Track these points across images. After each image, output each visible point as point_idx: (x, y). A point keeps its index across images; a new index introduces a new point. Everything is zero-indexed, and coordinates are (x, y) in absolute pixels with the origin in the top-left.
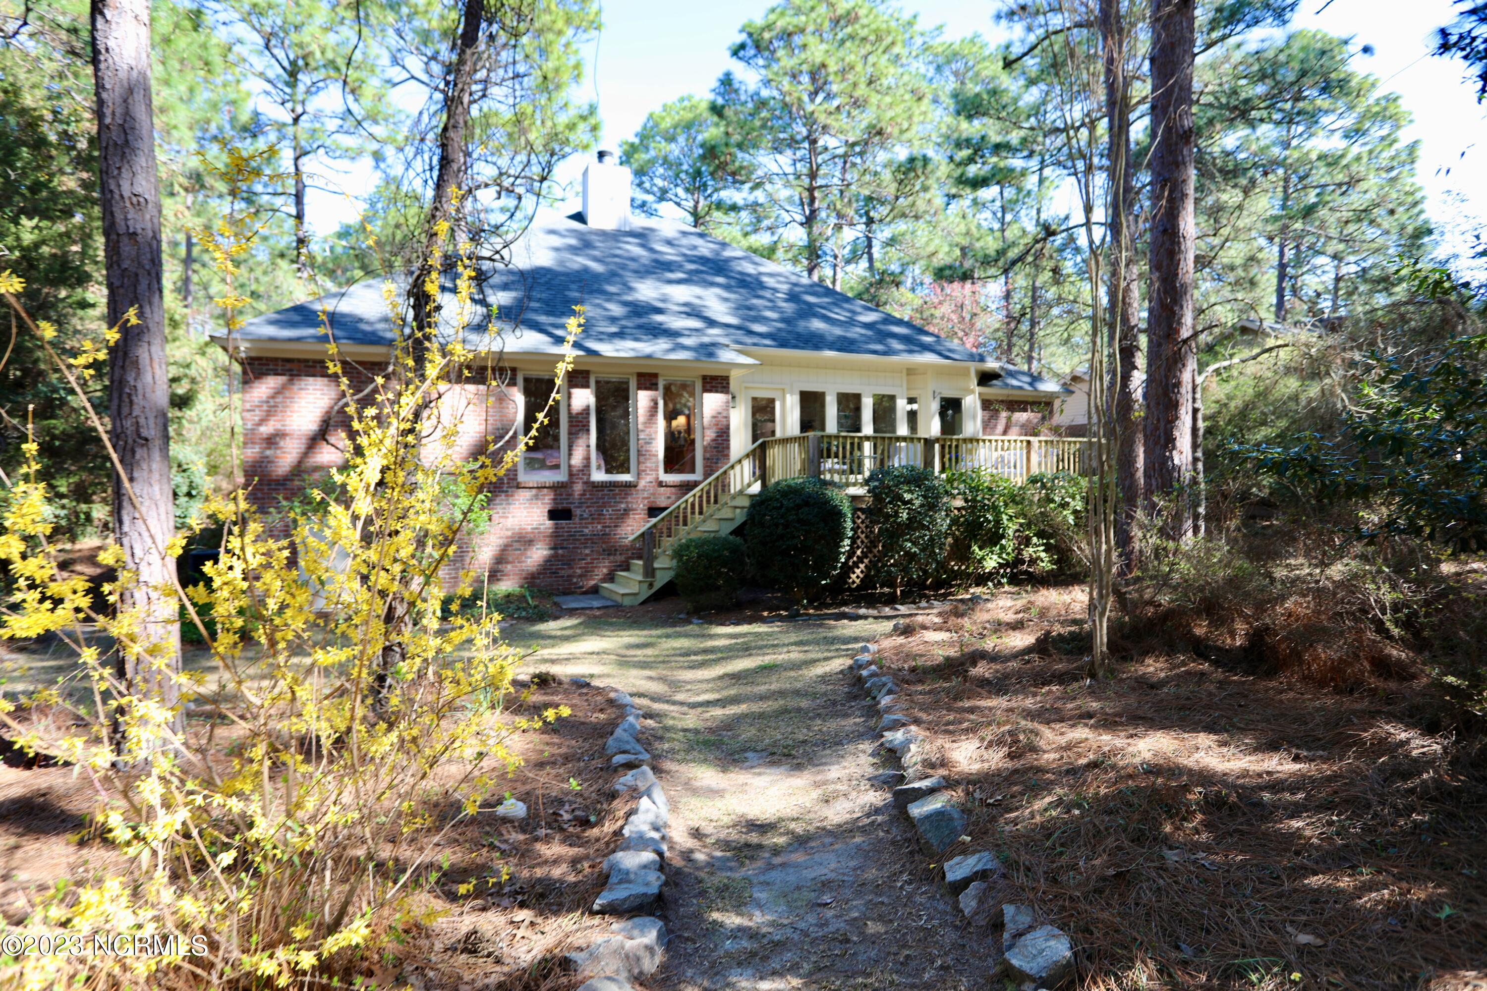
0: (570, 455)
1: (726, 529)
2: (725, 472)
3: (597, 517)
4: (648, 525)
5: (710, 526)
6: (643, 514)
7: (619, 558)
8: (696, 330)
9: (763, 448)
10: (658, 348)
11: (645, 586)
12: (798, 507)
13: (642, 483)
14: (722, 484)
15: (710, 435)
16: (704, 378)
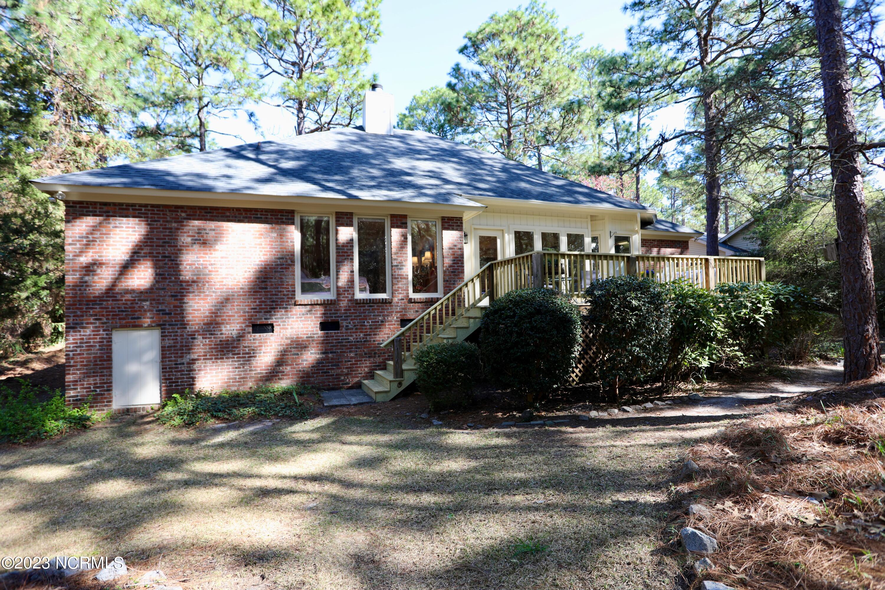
0: (337, 278)
1: (463, 335)
2: (460, 289)
3: (360, 327)
4: (398, 333)
5: (449, 334)
6: (397, 325)
7: (378, 360)
8: (436, 185)
9: (491, 269)
10: (406, 195)
11: (396, 384)
12: (531, 315)
13: (396, 300)
14: (458, 299)
15: (448, 261)
16: (443, 219)
